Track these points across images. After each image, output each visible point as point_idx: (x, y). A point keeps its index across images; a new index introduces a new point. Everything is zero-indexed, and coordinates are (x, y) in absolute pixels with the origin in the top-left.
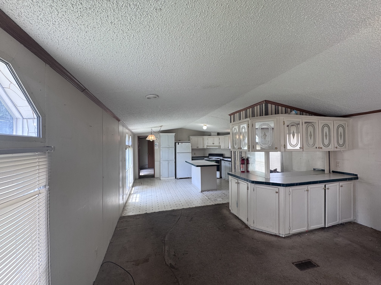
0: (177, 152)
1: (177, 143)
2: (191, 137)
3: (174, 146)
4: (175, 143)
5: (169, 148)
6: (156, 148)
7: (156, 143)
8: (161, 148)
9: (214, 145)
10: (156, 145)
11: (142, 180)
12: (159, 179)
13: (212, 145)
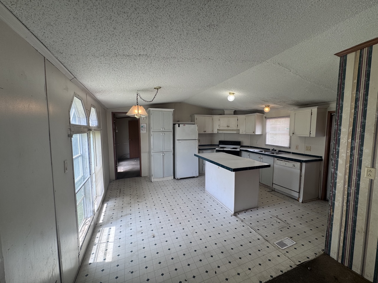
0: (177, 138)
1: (177, 125)
2: (196, 116)
3: (172, 130)
4: (174, 124)
5: (165, 132)
6: (143, 132)
7: (143, 124)
8: (152, 133)
9: (229, 128)
10: (142, 127)
11: (121, 182)
12: (149, 179)
13: (226, 128)
